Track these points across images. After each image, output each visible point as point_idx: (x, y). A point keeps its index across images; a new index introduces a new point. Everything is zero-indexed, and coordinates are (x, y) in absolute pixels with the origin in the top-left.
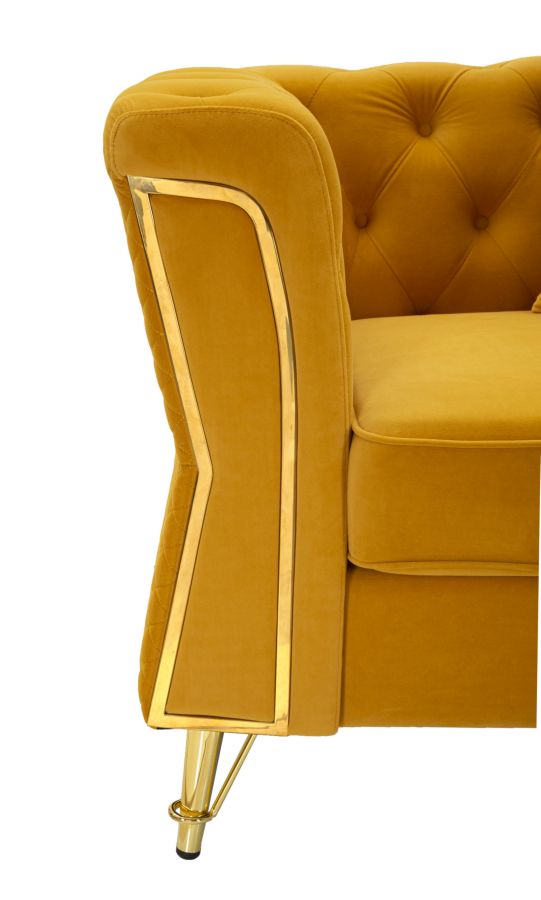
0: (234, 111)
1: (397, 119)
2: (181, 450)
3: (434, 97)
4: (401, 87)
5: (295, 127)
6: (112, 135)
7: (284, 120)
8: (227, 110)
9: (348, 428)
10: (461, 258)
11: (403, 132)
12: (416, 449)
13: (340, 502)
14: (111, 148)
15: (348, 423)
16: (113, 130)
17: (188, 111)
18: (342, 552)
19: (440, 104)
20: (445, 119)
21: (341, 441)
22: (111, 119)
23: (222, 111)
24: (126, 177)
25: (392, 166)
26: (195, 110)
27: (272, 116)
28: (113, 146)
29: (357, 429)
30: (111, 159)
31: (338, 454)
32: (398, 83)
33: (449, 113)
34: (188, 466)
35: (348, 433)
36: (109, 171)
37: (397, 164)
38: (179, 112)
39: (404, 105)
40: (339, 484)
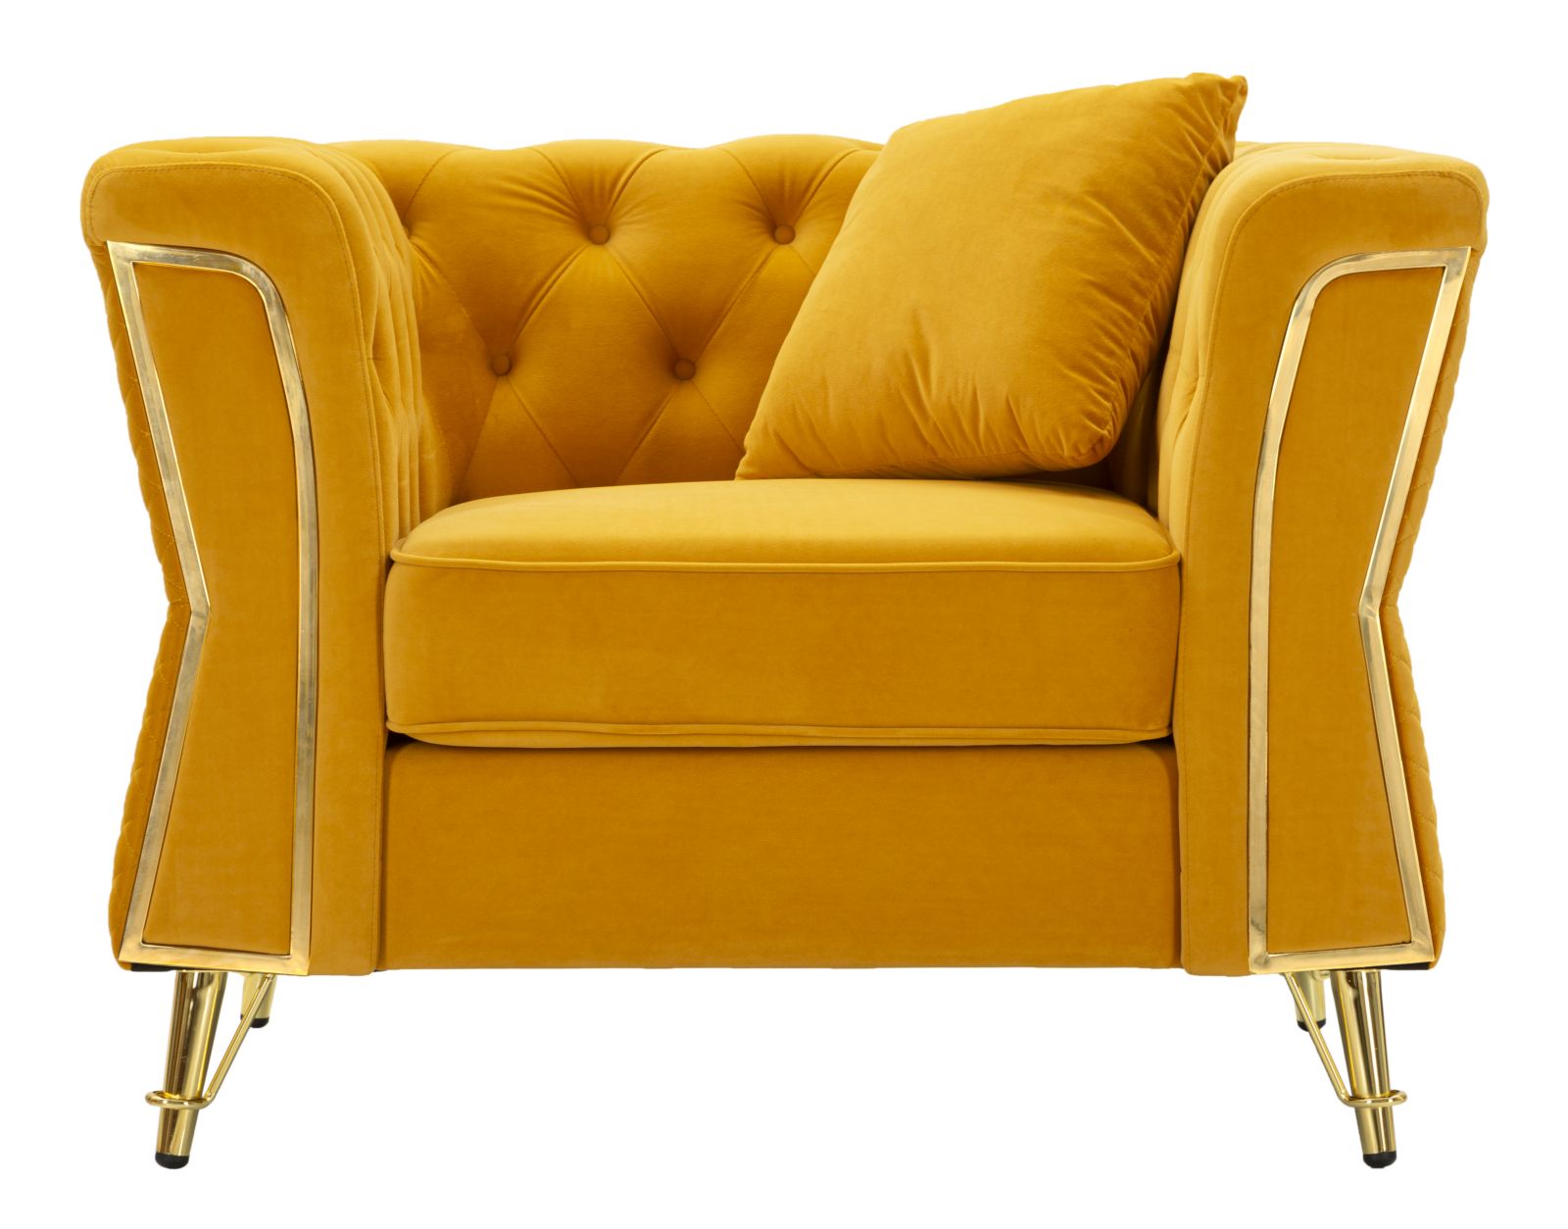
0: (236, 168)
1: (551, 217)
2: (170, 583)
3: (608, 186)
4: (558, 172)
5: (311, 187)
6: (89, 194)
7: (296, 179)
8: (229, 167)
9: (384, 554)
10: (650, 416)
11: (561, 236)
12: (464, 569)
13: (374, 648)
14: (88, 209)
15: (384, 549)
16: (91, 188)
17: (182, 167)
18: (378, 715)
19: (618, 196)
20: (624, 220)
21: (374, 570)
22: (90, 177)
23: (222, 167)
24: (105, 243)
25: (542, 284)
26: (189, 167)
27: (283, 174)
28: (91, 207)
29: (395, 554)
30: (88, 223)
31: (371, 586)
32: (554, 167)
33: (631, 209)
34: (178, 603)
35: (384, 562)
36: (86, 236)
37: (550, 281)
38: (169, 169)
39: (564, 198)
40: (373, 624)
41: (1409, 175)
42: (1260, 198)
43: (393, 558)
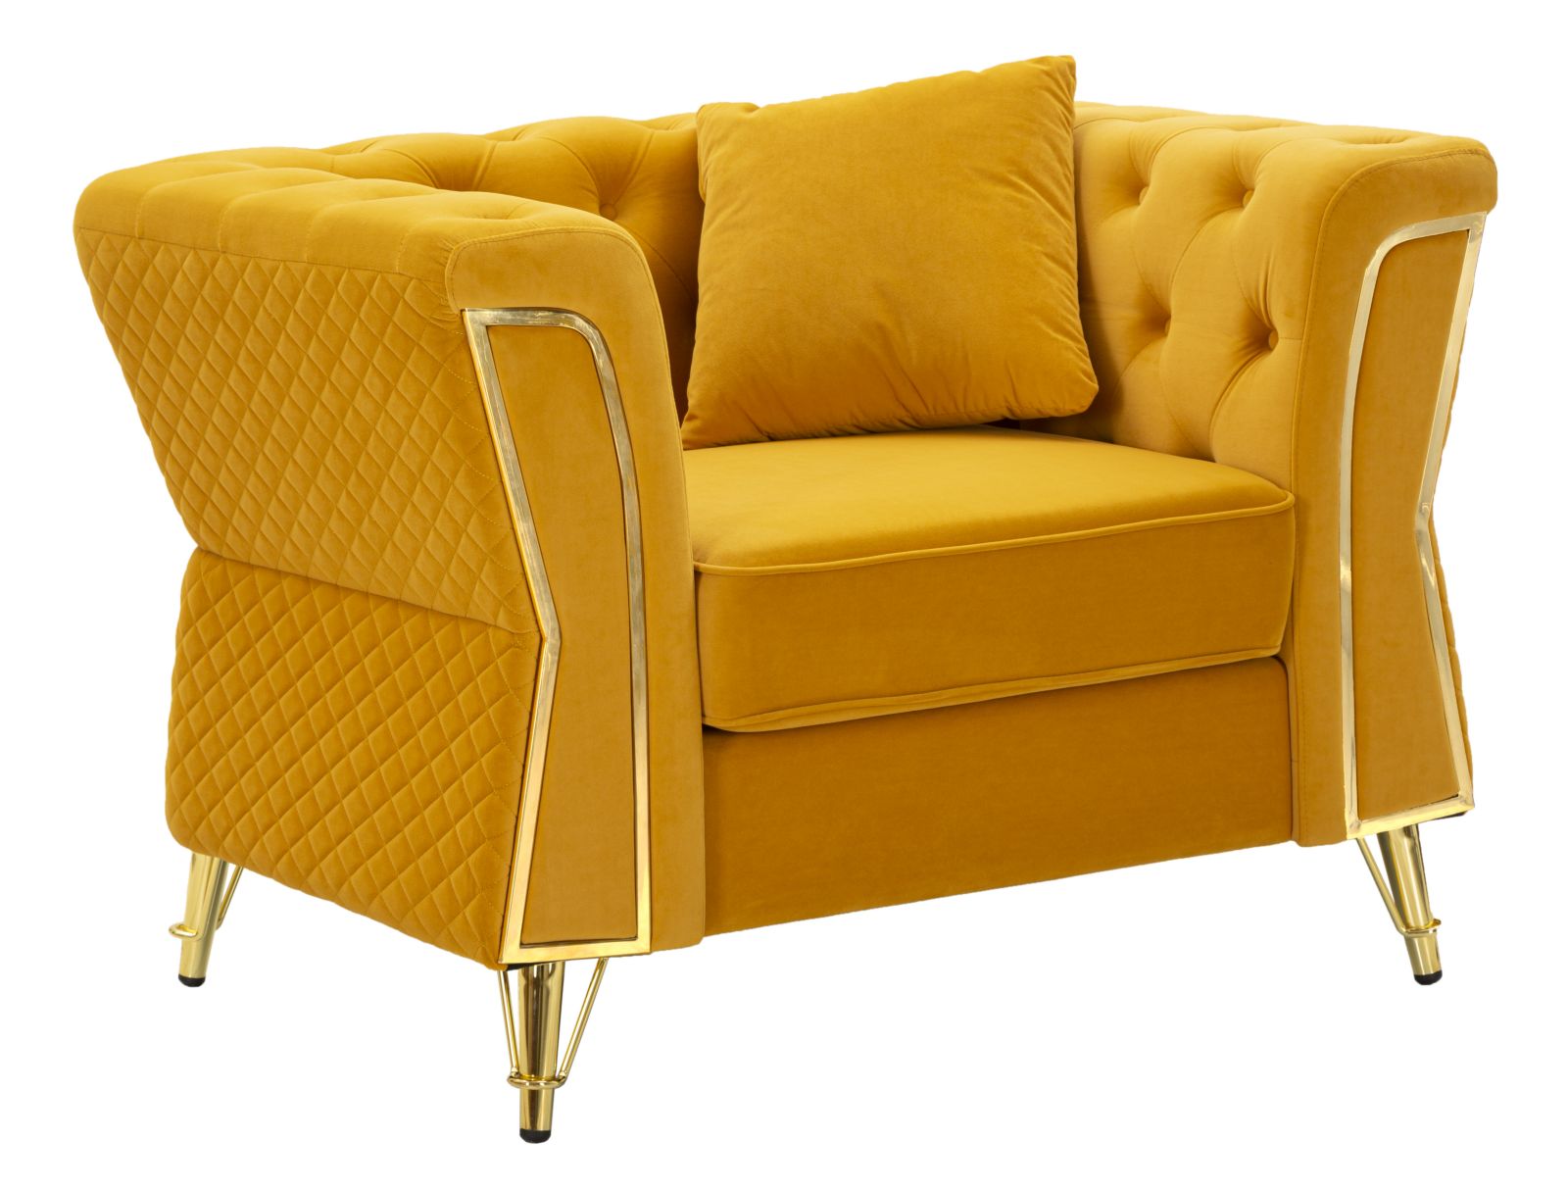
6: (449, 267)
16: (450, 262)
24: (464, 310)
28: (451, 279)
41: (1450, 155)
42: (1345, 184)
43: (701, 570)
